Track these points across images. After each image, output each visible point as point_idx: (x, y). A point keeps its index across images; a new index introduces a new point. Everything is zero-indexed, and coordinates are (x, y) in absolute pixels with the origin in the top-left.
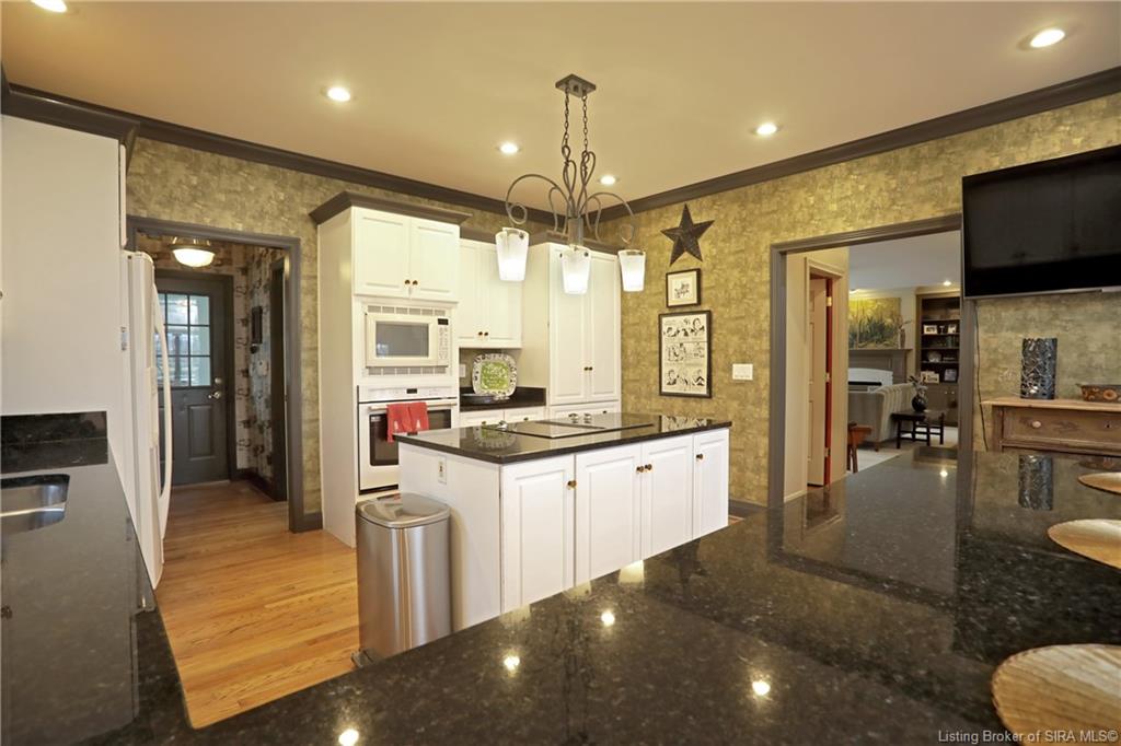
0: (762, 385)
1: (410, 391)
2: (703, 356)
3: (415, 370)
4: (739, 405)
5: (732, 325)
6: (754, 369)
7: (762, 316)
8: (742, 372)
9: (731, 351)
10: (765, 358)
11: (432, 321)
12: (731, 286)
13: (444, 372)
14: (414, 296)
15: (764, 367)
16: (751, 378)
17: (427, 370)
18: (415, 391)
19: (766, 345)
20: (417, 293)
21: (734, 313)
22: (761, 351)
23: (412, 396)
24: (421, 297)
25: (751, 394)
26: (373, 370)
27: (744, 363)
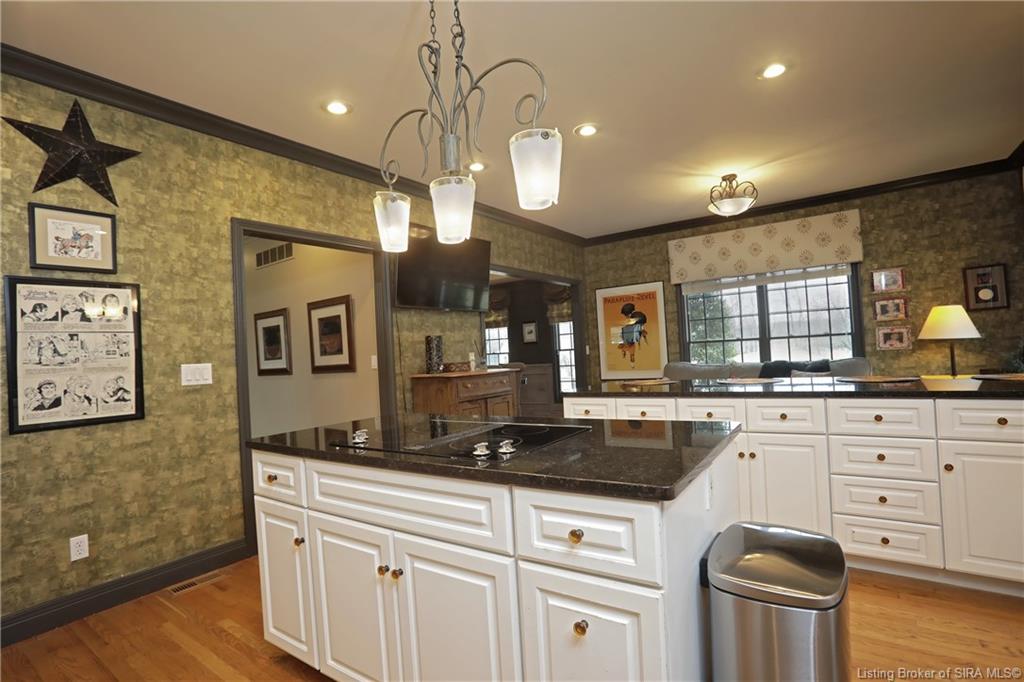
0: (226, 388)
2: (126, 354)
4: (194, 420)
5: (177, 309)
6: (214, 370)
7: (222, 303)
8: (197, 374)
9: (176, 347)
10: (230, 354)
12: (173, 255)
15: (228, 366)
16: (210, 382)
19: (229, 338)
21: (179, 293)
22: (223, 347)
25: (211, 402)
27: (199, 361)
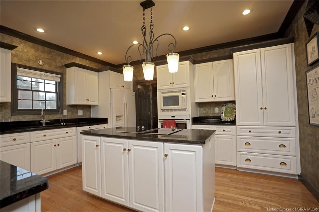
1: (173, 117)
3: (176, 110)
11: (179, 94)
13: (186, 111)
14: (174, 87)
17: (180, 110)
18: (174, 117)
20: (175, 86)
23: (173, 118)
24: (176, 87)
26: (163, 110)
